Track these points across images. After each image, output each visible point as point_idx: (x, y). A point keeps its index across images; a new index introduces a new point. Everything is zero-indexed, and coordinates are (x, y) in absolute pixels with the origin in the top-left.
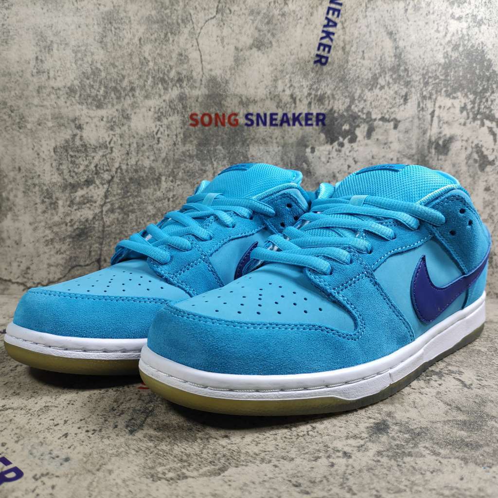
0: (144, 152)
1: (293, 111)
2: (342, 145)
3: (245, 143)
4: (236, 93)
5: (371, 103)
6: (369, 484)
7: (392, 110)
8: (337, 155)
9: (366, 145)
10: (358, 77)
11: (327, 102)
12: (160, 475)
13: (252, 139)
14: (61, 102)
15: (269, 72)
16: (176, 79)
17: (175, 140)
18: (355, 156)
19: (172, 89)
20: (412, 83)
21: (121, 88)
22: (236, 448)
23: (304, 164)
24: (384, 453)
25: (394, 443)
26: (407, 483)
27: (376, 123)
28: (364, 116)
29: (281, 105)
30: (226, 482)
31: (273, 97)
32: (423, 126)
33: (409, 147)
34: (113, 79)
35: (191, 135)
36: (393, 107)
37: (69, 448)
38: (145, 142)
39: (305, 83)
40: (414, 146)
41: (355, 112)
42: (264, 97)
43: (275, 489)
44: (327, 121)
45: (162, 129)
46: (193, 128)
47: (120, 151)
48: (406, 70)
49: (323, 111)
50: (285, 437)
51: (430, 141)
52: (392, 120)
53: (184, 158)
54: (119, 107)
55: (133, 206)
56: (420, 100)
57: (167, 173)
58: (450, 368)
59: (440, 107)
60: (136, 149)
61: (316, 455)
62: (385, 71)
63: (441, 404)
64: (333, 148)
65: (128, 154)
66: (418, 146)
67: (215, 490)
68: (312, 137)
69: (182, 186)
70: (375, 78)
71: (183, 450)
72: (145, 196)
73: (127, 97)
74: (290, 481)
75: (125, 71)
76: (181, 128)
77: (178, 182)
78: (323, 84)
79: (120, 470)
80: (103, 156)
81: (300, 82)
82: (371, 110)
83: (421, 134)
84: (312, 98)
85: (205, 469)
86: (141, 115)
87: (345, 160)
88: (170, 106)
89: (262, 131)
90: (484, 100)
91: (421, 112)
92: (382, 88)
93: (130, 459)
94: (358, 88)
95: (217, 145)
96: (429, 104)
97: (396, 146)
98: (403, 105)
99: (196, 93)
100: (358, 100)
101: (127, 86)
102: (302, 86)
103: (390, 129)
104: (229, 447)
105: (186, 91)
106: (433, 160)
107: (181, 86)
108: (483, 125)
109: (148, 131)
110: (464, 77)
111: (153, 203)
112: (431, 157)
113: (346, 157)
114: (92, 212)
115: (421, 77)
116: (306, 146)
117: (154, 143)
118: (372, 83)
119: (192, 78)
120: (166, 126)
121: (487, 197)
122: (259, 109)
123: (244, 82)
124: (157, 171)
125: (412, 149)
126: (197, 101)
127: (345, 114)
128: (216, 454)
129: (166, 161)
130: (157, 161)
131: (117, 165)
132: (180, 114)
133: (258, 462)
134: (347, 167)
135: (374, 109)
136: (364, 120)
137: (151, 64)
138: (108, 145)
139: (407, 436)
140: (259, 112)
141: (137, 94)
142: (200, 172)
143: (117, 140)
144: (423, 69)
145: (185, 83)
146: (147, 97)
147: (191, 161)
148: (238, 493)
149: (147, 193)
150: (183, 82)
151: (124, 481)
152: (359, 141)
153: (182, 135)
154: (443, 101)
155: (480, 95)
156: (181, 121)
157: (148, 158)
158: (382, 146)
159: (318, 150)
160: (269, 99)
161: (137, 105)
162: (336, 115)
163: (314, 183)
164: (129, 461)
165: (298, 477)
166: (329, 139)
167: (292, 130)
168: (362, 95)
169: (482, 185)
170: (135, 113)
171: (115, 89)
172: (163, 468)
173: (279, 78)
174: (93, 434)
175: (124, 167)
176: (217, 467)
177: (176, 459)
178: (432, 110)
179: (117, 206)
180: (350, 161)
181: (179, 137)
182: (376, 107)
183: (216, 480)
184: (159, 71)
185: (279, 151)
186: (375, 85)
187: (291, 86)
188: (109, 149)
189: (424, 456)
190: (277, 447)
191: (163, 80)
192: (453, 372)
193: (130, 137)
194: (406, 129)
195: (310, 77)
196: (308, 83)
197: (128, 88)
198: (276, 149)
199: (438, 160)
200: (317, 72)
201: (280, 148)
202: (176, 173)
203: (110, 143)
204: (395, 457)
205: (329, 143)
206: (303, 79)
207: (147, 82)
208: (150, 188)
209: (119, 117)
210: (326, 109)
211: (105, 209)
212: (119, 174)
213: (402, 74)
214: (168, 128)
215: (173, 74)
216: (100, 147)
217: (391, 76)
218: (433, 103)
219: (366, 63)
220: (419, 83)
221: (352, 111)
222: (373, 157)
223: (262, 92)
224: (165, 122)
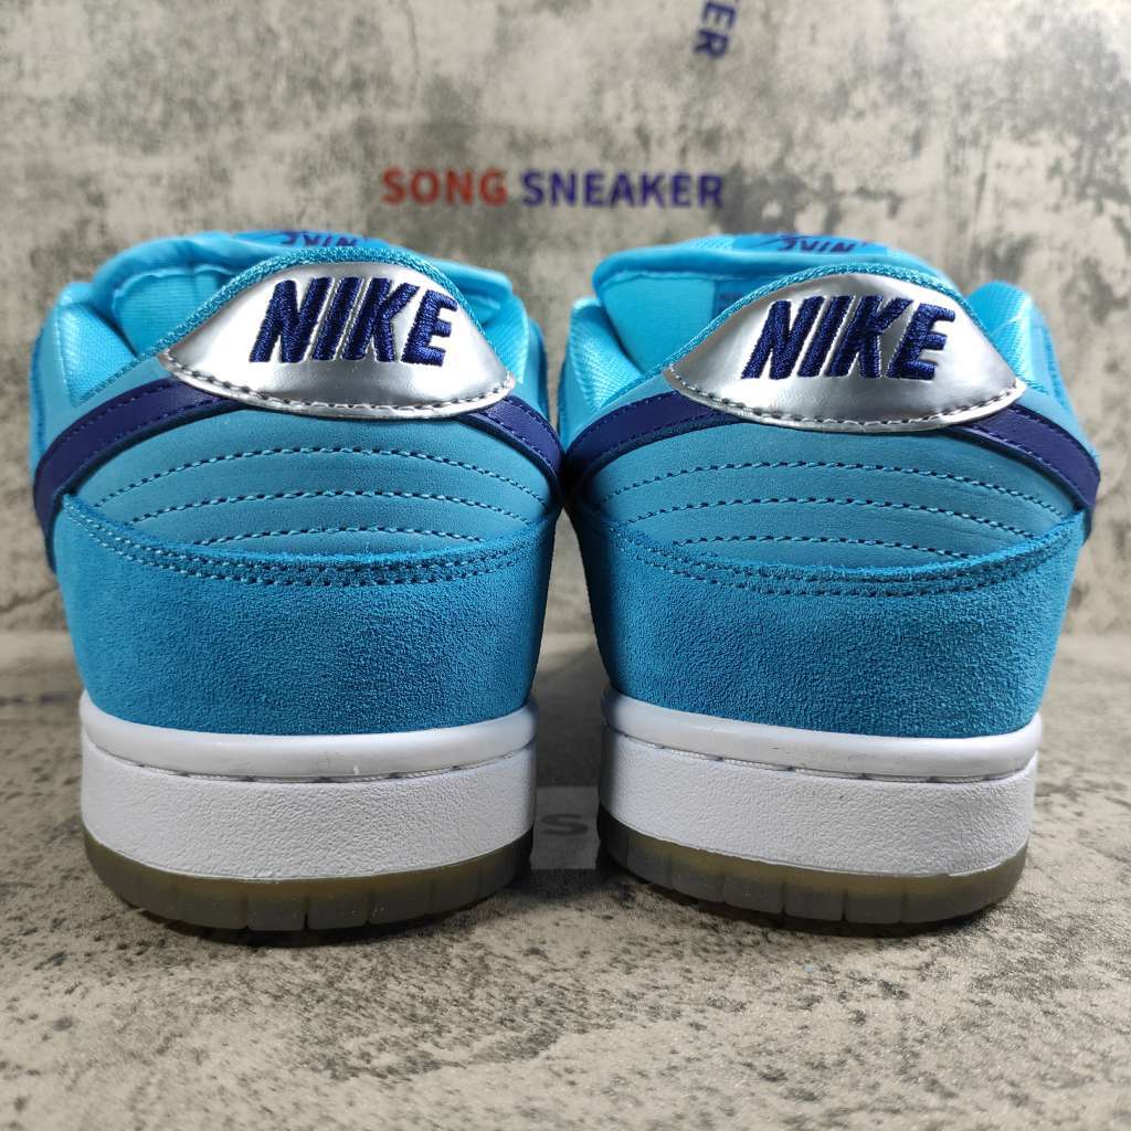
1: (643, 169)
3: (521, 245)
4: (500, 120)
5: (832, 154)
6: (981, 1064)
7: (884, 171)
10: (802, 89)
11: (724, 150)
12: (354, 1061)
13: (541, 238)
14: (51, 135)
15: (582, 72)
16: (348, 81)
19: (338, 108)
20: (931, 106)
21: (209, 102)
22: (570, 980)
24: (995, 982)
25: (1014, 956)
26: (1090, 1059)
27: (845, 202)
28: (817, 186)
29: (611, 152)
30: (559, 1075)
31: (592, 134)
32: (957, 211)
34: (187, 81)
35: (385, 226)
36: (886, 163)
37: (70, 991)
39: (671, 101)
41: (795, 175)
42: (569, 132)
43: (712, 1091)
44: (726, 194)
45: (311, 210)
46: (391, 206)
48: (918, 74)
49: (716, 171)
50: (705, 950)
51: (975, 248)
52: (884, 195)
54: (202, 150)
56: (950, 148)
58: (1087, 776)
59: (999, 166)
61: (806, 992)
62: (866, 76)
63: (1100, 859)
66: (947, 261)
67: (530, 1099)
68: (689, 235)
70: (843, 92)
71: (414, 990)
73: (224, 127)
74: (749, 1065)
75: (217, 61)
76: (362, 207)
78: (716, 105)
79: (230, 1048)
81: (658, 97)
82: (833, 170)
83: (955, 232)
84: (688, 138)
85: (487, 1041)
86: (257, 173)
88: (333, 152)
89: (565, 216)
90: (1102, 151)
91: (953, 178)
92: (860, 115)
93: (258, 1019)
94: (802, 116)
95: (451, 251)
96: (972, 158)
98: (910, 160)
99: (399, 117)
100: (801, 144)
101: (222, 98)
102: (665, 106)
103: (879, 218)
104: (549, 978)
105: (375, 114)
107: (360, 101)
108: (1100, 210)
109: (277, 214)
110: (1056, 93)
115: (952, 91)
118: (834, 103)
119: (389, 81)
120: (321, 202)
121: (1112, 385)
122: (557, 163)
123: (520, 94)
126: (401, 139)
127: (770, 178)
128: (514, 1000)
132: (358, 173)
133: (642, 1017)
135: (840, 168)
136: (818, 194)
137: (285, 44)
139: (1041, 937)
141: (248, 118)
144: (957, 72)
145: (372, 93)
146: (274, 125)
148: (602, 1105)
150: (366, 92)
151: (243, 1081)
153: (363, 224)
154: (1006, 150)
155: (1094, 138)
156: (361, 191)
161: (247, 147)
162: (748, 180)
164: (254, 1026)
165: (770, 1053)
167: (639, 215)
168: (812, 134)
169: (1098, 357)
170: (243, 168)
171: (191, 105)
172: (362, 1040)
173: (607, 85)
174: (140, 954)
176: (524, 1034)
177: (395, 1016)
178: (979, 172)
182: (842, 163)
183: (529, 1071)
184: (305, 62)
186: (843, 109)
187: (638, 106)
189: (1108, 985)
190: (690, 975)
191: (314, 85)
192: (1098, 786)
194: (918, 218)
195: (683, 85)
196: (679, 101)
197: (226, 104)
200: (702, 73)
204: (1027, 990)
206: (665, 89)
207: (274, 88)
209: (201, 178)
210: (723, 165)
213: (906, 83)
214: (327, 206)
215: (340, 69)
217: (882, 87)
218: (982, 156)
219: (823, 53)
220: (948, 106)
221: (787, 172)
223: (563, 120)
224: (320, 189)
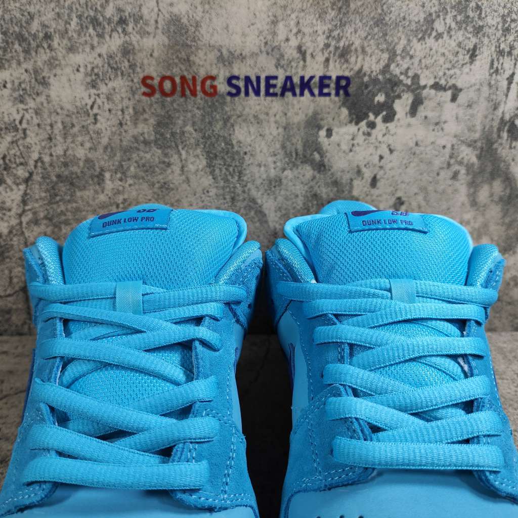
0: (74, 136)
1: (301, 73)
2: (372, 125)
4: (212, 42)
5: (420, 61)
7: (452, 72)
8: (365, 140)
9: (409, 125)
10: (404, 19)
11: (353, 59)
13: (239, 117)
15: (264, 9)
16: (116, 19)
17: (120, 117)
18: (390, 142)
19: (110, 36)
20: (486, 30)
21: (29, 33)
23: (315, 153)
27: (425, 93)
28: (409, 82)
29: (282, 62)
31: (270, 50)
32: (494, 97)
33: (471, 129)
34: (14, 21)
35: (144, 110)
36: (454, 67)
38: (75, 121)
39: (321, 28)
40: (479, 128)
41: (396, 76)
42: (256, 50)
44: (351, 90)
45: (99, 101)
46: (148, 98)
47: (37, 134)
49: (347, 74)
51: (502, 119)
52: (450, 88)
53: (136, 145)
54: (29, 65)
55: (65, 215)
56: (494, 56)
57: (111, 167)
60: (62, 132)
62: (446, 9)
64: (359, 129)
65: (50, 139)
66: (484, 129)
68: (329, 113)
69: (137, 187)
70: (430, 21)
72: (83, 201)
73: (41, 50)
75: (32, 6)
76: (129, 99)
77: (130, 181)
78: (349, 30)
80: (13, 142)
81: (312, 25)
82: (419, 72)
83: (491, 110)
84: (330, 52)
86: (64, 79)
87: (376, 147)
88: (109, 64)
89: (253, 104)
91: (494, 75)
92: (439, 36)
94: (403, 37)
95: (185, 125)
96: (507, 64)
97: (452, 128)
98: (468, 65)
99: (149, 42)
100: (401, 55)
101: (38, 31)
103: (445, 102)
105: (133, 38)
106: (503, 149)
107: (124, 30)
109: (78, 104)
111: (95, 210)
112: (501, 144)
113: (377, 144)
114: (6, 224)
115: (499, 19)
116: (320, 128)
117: (89, 122)
118: (424, 28)
119: (141, 18)
120: (105, 96)
122: (248, 69)
123: (225, 25)
124: (97, 164)
125: (475, 132)
126: (151, 55)
127: (380, 77)
129: (109, 150)
130: (96, 150)
131: (35, 156)
132: (125, 78)
134: (377, 158)
135: (425, 70)
136: (408, 87)
138: (19, 126)
140: (248, 74)
141: (55, 43)
142: (162, 166)
143: (32, 117)
144: (505, 7)
145: (131, 25)
146: (71, 49)
147: (148, 149)
149: (85, 197)
150: (127, 25)
152: (399, 120)
153: (131, 111)
156: (128, 89)
157: (82, 145)
158: (431, 128)
159: (337, 133)
160: (265, 53)
161: (57, 62)
162: (366, 79)
163: (329, 181)
166: (354, 117)
167: (299, 102)
168: (408, 48)
170: (55, 75)
173: (280, 18)
175: (47, 159)
178: (511, 72)
179: (42, 215)
180: (384, 150)
181: (126, 113)
182: (427, 67)
184: (87, 6)
185: (279, 135)
186: (429, 32)
187: (299, 31)
188: (20, 132)
191: (95, 22)
193: (51, 113)
194: (469, 101)
195: (328, 17)
196: (325, 28)
197: (41, 35)
198: (275, 133)
199: (511, 148)
200: (340, 8)
201: (281, 130)
202: (125, 167)
203: (21, 122)
205: (353, 123)
206: (317, 20)
207: (70, 24)
208: (90, 190)
209: (30, 82)
210: (352, 69)
211: (25, 219)
212: (40, 170)
213: (471, 14)
214: (108, 99)
215: (110, 11)
216: (6, 128)
217: (455, 16)
218: (514, 61)
220: (497, 28)
221: (391, 74)
222: (417, 144)
223: (252, 43)
224: (103, 89)
